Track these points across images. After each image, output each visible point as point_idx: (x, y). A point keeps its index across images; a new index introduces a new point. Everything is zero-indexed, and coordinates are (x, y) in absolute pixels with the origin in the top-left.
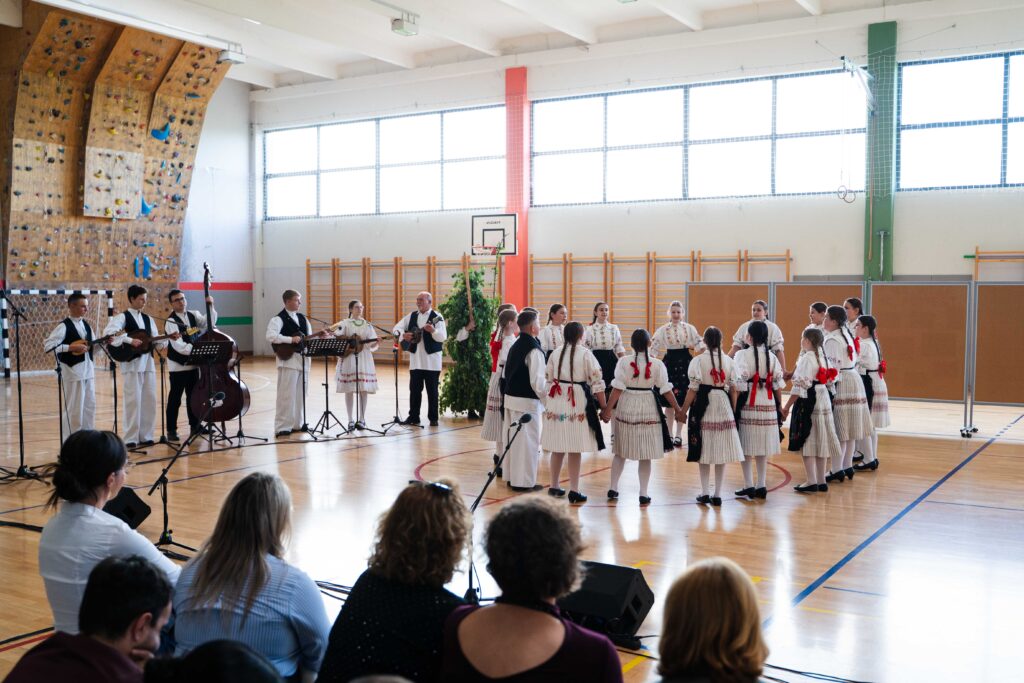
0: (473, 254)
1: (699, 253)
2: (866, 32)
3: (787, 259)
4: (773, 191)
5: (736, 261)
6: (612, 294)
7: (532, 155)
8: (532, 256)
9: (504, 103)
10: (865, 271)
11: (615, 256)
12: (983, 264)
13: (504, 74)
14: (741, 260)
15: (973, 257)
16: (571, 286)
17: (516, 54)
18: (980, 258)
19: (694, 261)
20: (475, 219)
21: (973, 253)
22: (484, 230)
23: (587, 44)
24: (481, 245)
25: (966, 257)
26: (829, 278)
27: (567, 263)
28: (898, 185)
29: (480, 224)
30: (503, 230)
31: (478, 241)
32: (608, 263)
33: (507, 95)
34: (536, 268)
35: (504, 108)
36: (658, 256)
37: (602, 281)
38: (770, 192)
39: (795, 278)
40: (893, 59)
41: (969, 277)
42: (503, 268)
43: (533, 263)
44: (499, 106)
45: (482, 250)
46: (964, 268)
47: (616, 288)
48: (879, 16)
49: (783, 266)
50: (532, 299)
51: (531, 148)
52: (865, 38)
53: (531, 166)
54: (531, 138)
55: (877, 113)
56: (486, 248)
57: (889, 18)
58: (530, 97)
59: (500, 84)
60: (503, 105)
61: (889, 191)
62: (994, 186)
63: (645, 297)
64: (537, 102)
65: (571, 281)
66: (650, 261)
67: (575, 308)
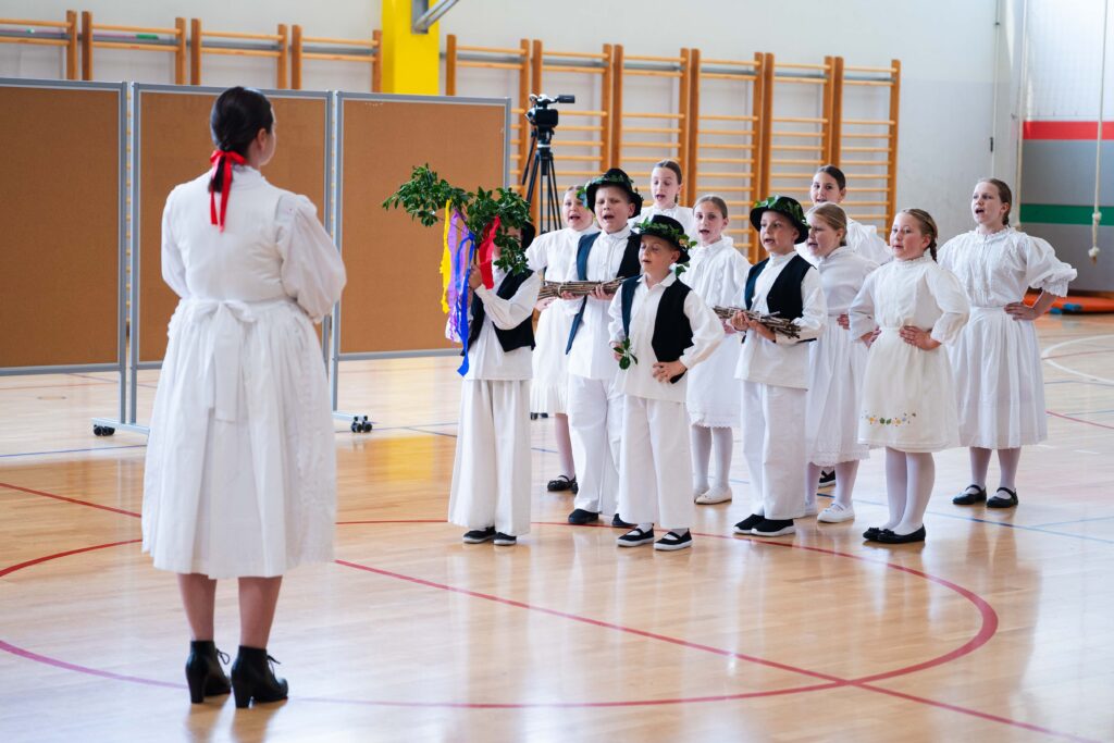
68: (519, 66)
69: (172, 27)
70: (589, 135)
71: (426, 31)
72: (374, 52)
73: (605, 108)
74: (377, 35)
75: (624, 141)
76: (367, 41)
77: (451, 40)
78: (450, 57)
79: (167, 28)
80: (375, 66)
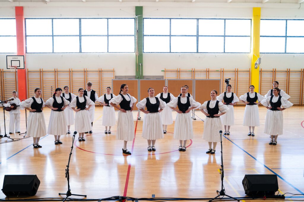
0: (7, 68)
1: (86, 69)
2: (135, 8)
3: (113, 71)
4: (108, 51)
5: (98, 71)
6: (57, 81)
7: (26, 36)
8: (28, 69)
9: (15, 18)
10: (136, 74)
11: (58, 70)
12: (166, 73)
13: (14, 8)
14: (100, 71)
15: (164, 71)
16: (43, 79)
17: (19, 2)
18: (166, 71)
19: (85, 71)
20: (7, 57)
21: (164, 70)
22: (11, 61)
23: (46, 2)
24: (11, 66)
25: (162, 71)
26: (125, 77)
27: (41, 72)
28: (143, 51)
29: (10, 59)
30: (19, 61)
31: (9, 64)
32: (56, 72)
33: (16, 15)
34: (29, 73)
35: (15, 20)
36: (73, 70)
37: (54, 77)
38: (107, 52)
39: (115, 76)
40: (142, 16)
41: (163, 77)
42: (17, 73)
43: (28, 72)
44: (13, 19)
45: (11, 67)
46: (162, 74)
47: (58, 79)
48: (139, 4)
49: (112, 73)
50: (28, 83)
51: (26, 34)
52: (135, 10)
53: (26, 40)
54: (26, 31)
55: (138, 31)
56: (12, 67)
57: (141, 5)
58: (24, 17)
59: (13, 12)
60: (15, 19)
61: (142, 53)
62: (168, 53)
63: (69, 82)
64: (27, 19)
65: (43, 77)
66: (70, 71)
67: (44, 86)
68: (272, 72)
69: (220, 69)
70: (285, 81)
71: (257, 68)
72: (249, 71)
73: (287, 77)
74: (250, 69)
75: (290, 82)
76: (249, 70)
77: (261, 69)
78: (261, 71)
79: (220, 70)
80: (249, 73)
